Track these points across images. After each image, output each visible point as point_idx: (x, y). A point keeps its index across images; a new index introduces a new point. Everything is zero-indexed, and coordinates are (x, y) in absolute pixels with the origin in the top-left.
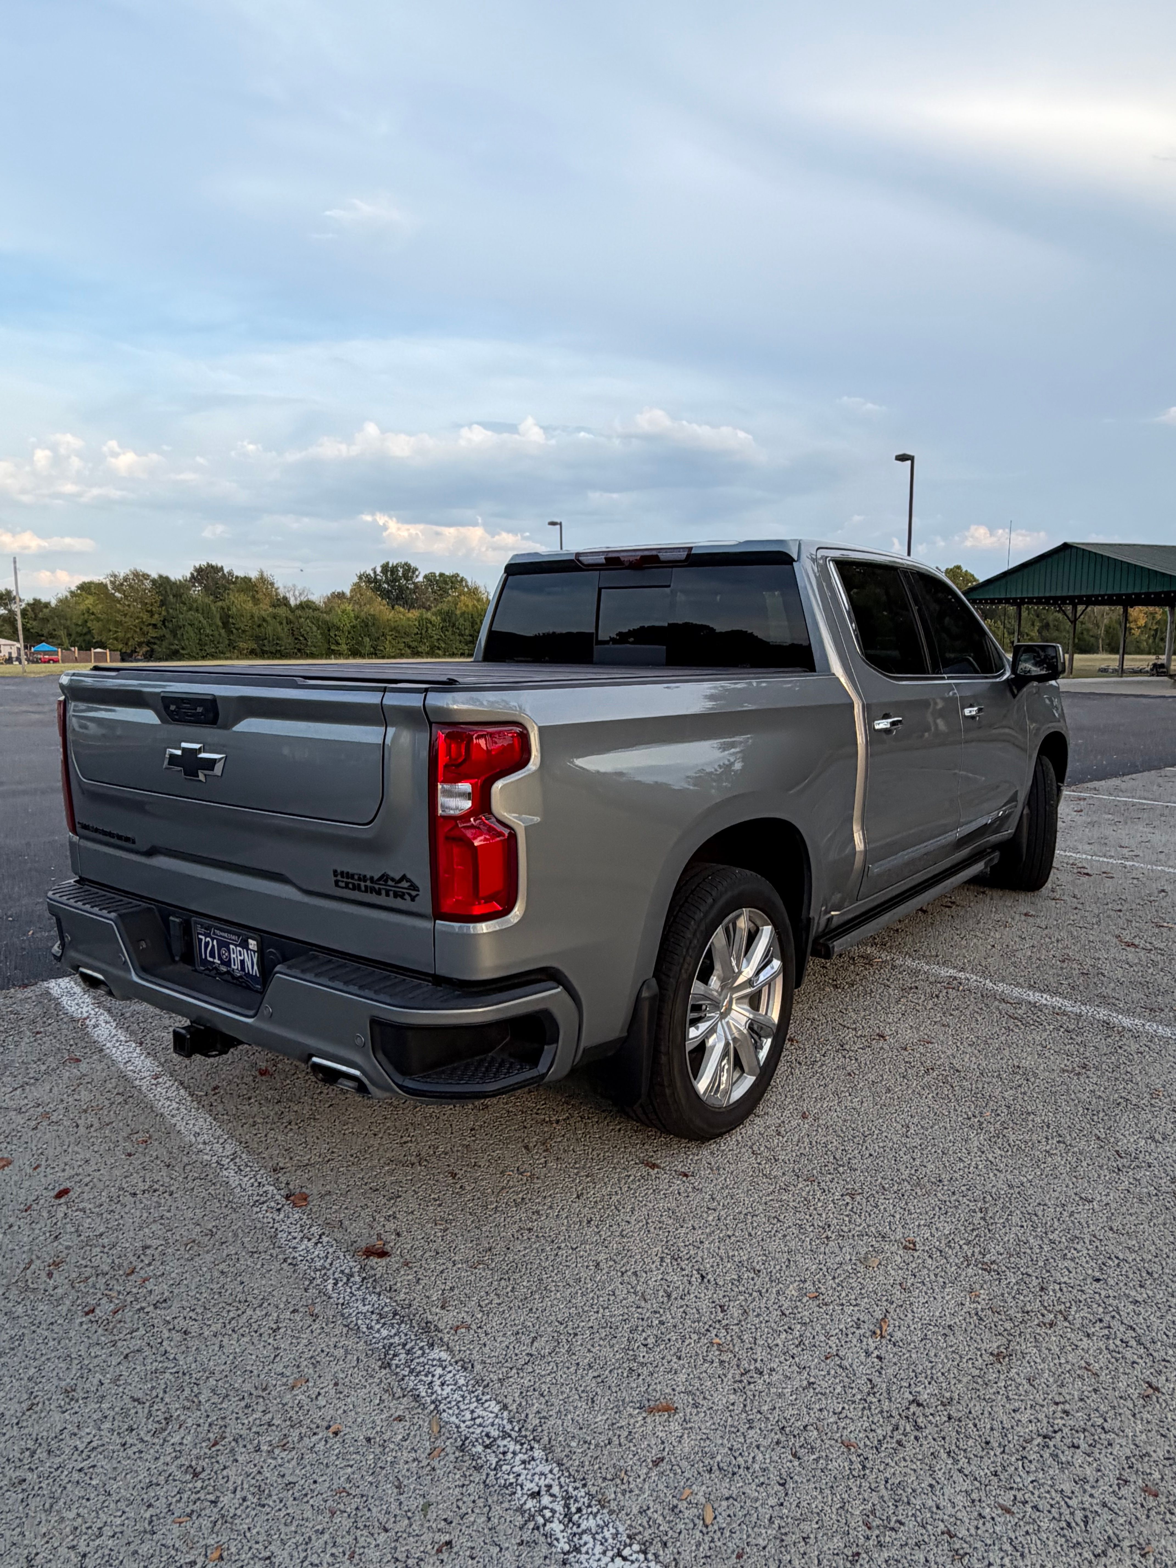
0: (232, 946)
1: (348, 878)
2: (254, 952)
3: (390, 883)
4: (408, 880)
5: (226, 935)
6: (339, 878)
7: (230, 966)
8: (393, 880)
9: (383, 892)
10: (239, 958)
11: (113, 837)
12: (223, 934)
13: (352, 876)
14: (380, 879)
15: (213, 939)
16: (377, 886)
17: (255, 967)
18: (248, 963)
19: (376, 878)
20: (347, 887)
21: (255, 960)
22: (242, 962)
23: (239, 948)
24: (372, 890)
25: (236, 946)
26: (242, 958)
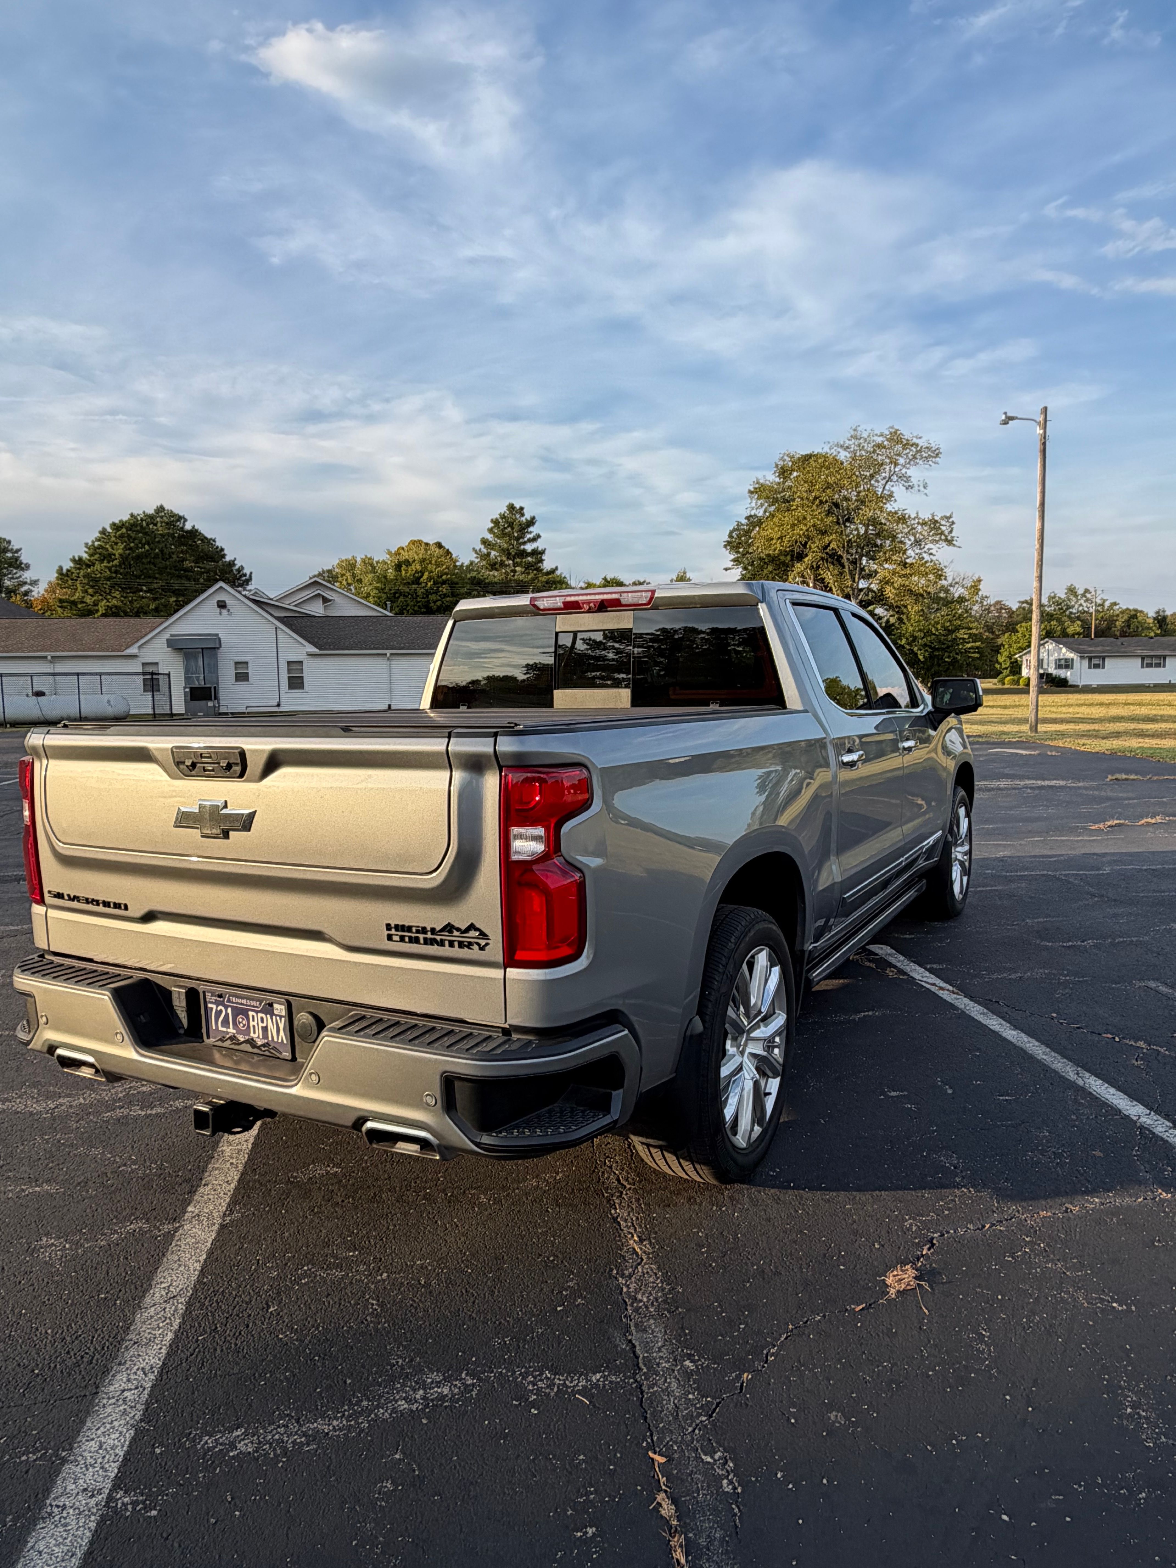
0: (251, 1013)
1: (404, 931)
2: (281, 1017)
3: (456, 933)
4: (477, 929)
5: (244, 1001)
6: (393, 932)
7: (249, 1034)
8: (458, 929)
9: (447, 943)
10: (261, 1025)
11: (98, 904)
12: (239, 1001)
13: (409, 929)
14: (442, 930)
15: (226, 1007)
16: (438, 938)
17: (282, 1033)
18: (273, 1029)
19: (438, 929)
20: (402, 939)
21: (281, 1026)
22: (265, 1029)
23: (260, 1015)
24: (432, 942)
25: (257, 1012)
26: (264, 1025)
